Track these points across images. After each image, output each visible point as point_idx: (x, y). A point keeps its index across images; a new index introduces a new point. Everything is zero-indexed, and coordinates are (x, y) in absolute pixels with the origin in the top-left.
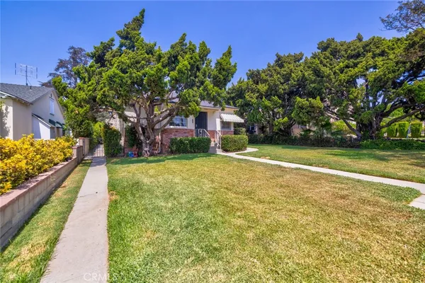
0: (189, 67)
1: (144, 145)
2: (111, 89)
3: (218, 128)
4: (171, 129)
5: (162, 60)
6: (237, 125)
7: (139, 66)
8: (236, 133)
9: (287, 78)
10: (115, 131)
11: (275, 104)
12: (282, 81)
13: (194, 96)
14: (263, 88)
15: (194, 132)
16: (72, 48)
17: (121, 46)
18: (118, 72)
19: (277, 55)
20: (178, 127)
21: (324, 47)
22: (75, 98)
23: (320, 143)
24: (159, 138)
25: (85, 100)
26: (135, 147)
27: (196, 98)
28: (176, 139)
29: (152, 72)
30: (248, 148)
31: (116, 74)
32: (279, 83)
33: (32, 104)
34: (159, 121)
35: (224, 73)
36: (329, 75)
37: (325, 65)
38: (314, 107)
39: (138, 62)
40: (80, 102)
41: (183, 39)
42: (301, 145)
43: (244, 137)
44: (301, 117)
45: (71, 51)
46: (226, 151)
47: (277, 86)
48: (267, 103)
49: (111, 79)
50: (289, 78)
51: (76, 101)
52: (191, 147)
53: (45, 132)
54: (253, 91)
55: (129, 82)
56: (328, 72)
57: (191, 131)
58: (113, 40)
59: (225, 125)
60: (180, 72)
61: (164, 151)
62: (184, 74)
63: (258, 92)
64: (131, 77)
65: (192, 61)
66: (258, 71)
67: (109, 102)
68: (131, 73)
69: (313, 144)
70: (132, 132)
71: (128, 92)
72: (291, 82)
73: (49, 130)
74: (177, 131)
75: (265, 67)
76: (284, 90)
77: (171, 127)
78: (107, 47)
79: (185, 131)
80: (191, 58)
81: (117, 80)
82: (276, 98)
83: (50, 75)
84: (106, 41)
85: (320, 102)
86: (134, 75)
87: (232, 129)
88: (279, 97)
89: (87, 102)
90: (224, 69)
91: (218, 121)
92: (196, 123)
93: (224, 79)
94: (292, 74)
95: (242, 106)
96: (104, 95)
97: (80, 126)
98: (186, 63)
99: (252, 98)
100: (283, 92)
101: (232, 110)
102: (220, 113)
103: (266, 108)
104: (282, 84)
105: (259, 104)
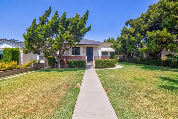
3: (100, 55)
14: (133, 29)
20: (76, 55)
38: (160, 37)
54: (127, 32)
57: (82, 57)
73: (39, 57)
74: (75, 57)
77: (73, 55)
79: (79, 57)
85: (166, 32)
87: (109, 55)
92: (87, 53)
100: (143, 30)
101: (109, 45)
102: (101, 47)
103: (133, 42)
104: (144, 24)
105: (130, 40)
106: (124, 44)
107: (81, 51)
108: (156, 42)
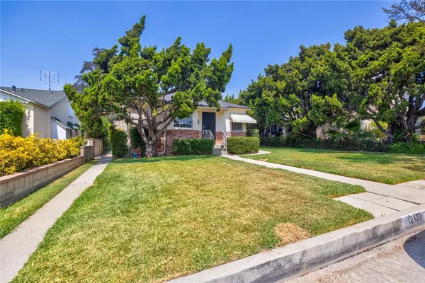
0: (180, 70)
1: (147, 145)
2: (109, 94)
3: (228, 129)
4: (176, 130)
5: (158, 64)
6: (250, 126)
7: (132, 71)
8: (248, 134)
9: (305, 74)
10: (121, 132)
11: (293, 102)
12: (301, 77)
13: (186, 98)
14: (281, 85)
15: (200, 133)
16: (97, 49)
17: (123, 52)
18: (113, 78)
19: (301, 48)
20: (183, 128)
21: (350, 37)
22: (81, 102)
23: (345, 145)
24: (163, 139)
25: (89, 104)
26: (139, 148)
27: (188, 100)
28: (178, 140)
29: (143, 77)
30: (260, 151)
31: (112, 80)
32: (297, 79)
33: (50, 108)
34: (160, 123)
35: (218, 73)
36: (346, 70)
37: (342, 59)
38: (330, 106)
39: (131, 69)
40: (85, 106)
41: (178, 42)
42: (324, 148)
43: (256, 139)
44: (317, 117)
45: (96, 52)
46: (232, 153)
47: (295, 82)
48: (284, 101)
49: (108, 84)
50: (308, 73)
51: (81, 105)
52: (193, 148)
53: (61, 133)
54: (270, 89)
55: (123, 87)
56: (345, 66)
57: (197, 132)
58: (116, 47)
59: (236, 126)
60: (171, 75)
61: (168, 153)
62: (175, 77)
63: (276, 89)
64: (125, 83)
65: (183, 64)
66: (277, 67)
67: (109, 105)
68: (125, 79)
69: (338, 148)
70: (135, 134)
71: (122, 96)
72: (311, 78)
73: (65, 131)
74: (181, 132)
75: (287, 61)
76: (304, 86)
77: (176, 128)
78: (110, 54)
79: (190, 133)
80: (183, 61)
81: (113, 86)
82: (293, 96)
83: (76, 77)
84: (110, 48)
85: (336, 100)
86: (127, 81)
87: (244, 130)
88: (298, 94)
89: (91, 105)
90: (218, 70)
91: (228, 122)
92: (203, 125)
93: (219, 79)
94: (312, 69)
95: (260, 105)
96: (104, 99)
97: (91, 128)
98: (177, 66)
99: (269, 96)
100: (301, 89)
101: (244, 111)
102: (230, 114)
103: (283, 107)
104: (301, 80)
105: (276, 103)
106: (262, 109)
107: (194, 118)
108: (324, 112)
